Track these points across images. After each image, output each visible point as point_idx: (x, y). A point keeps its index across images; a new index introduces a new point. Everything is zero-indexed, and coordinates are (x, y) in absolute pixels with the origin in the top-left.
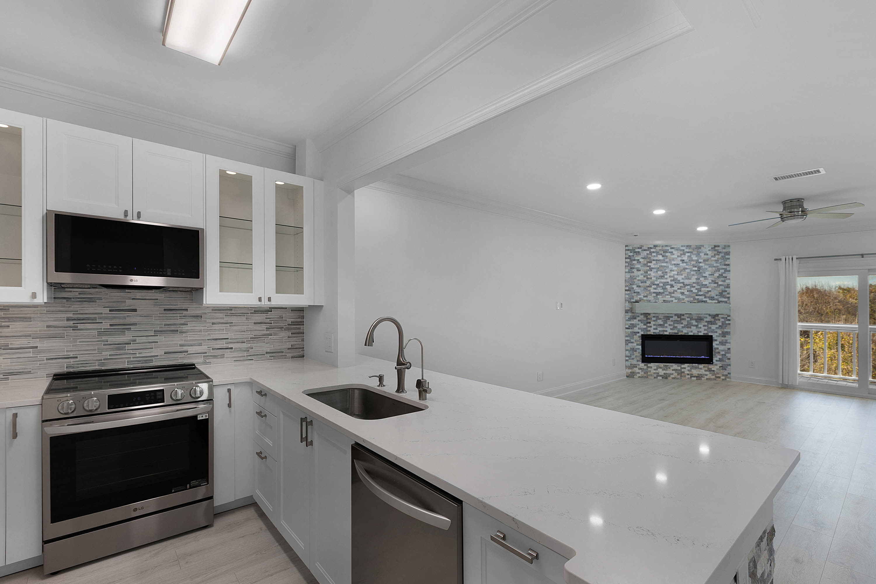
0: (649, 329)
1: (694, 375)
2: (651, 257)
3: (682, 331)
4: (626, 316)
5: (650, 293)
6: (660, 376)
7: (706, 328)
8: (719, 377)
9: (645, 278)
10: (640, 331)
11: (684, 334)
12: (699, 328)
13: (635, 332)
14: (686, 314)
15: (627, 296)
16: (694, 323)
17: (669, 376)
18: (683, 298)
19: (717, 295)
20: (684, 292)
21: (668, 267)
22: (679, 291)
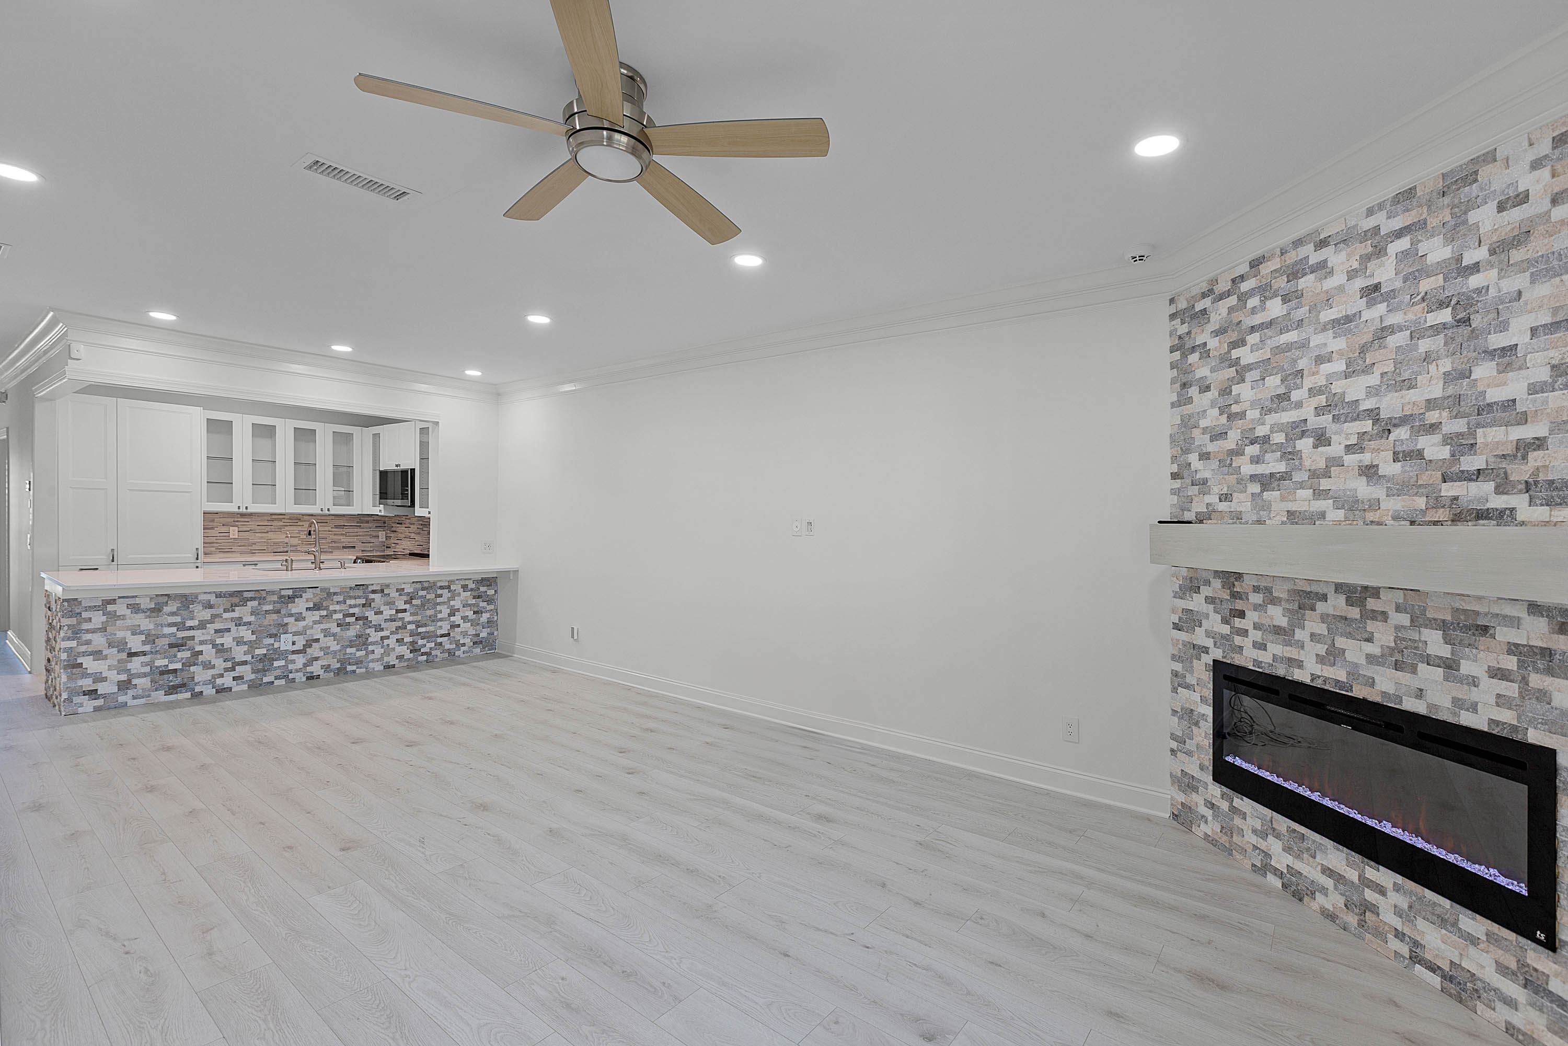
0: (1236, 640)
3: (1371, 683)
7: (1511, 689)
10: (1209, 643)
11: (1378, 699)
12: (1461, 680)
18: (1374, 496)
22: (1351, 460)
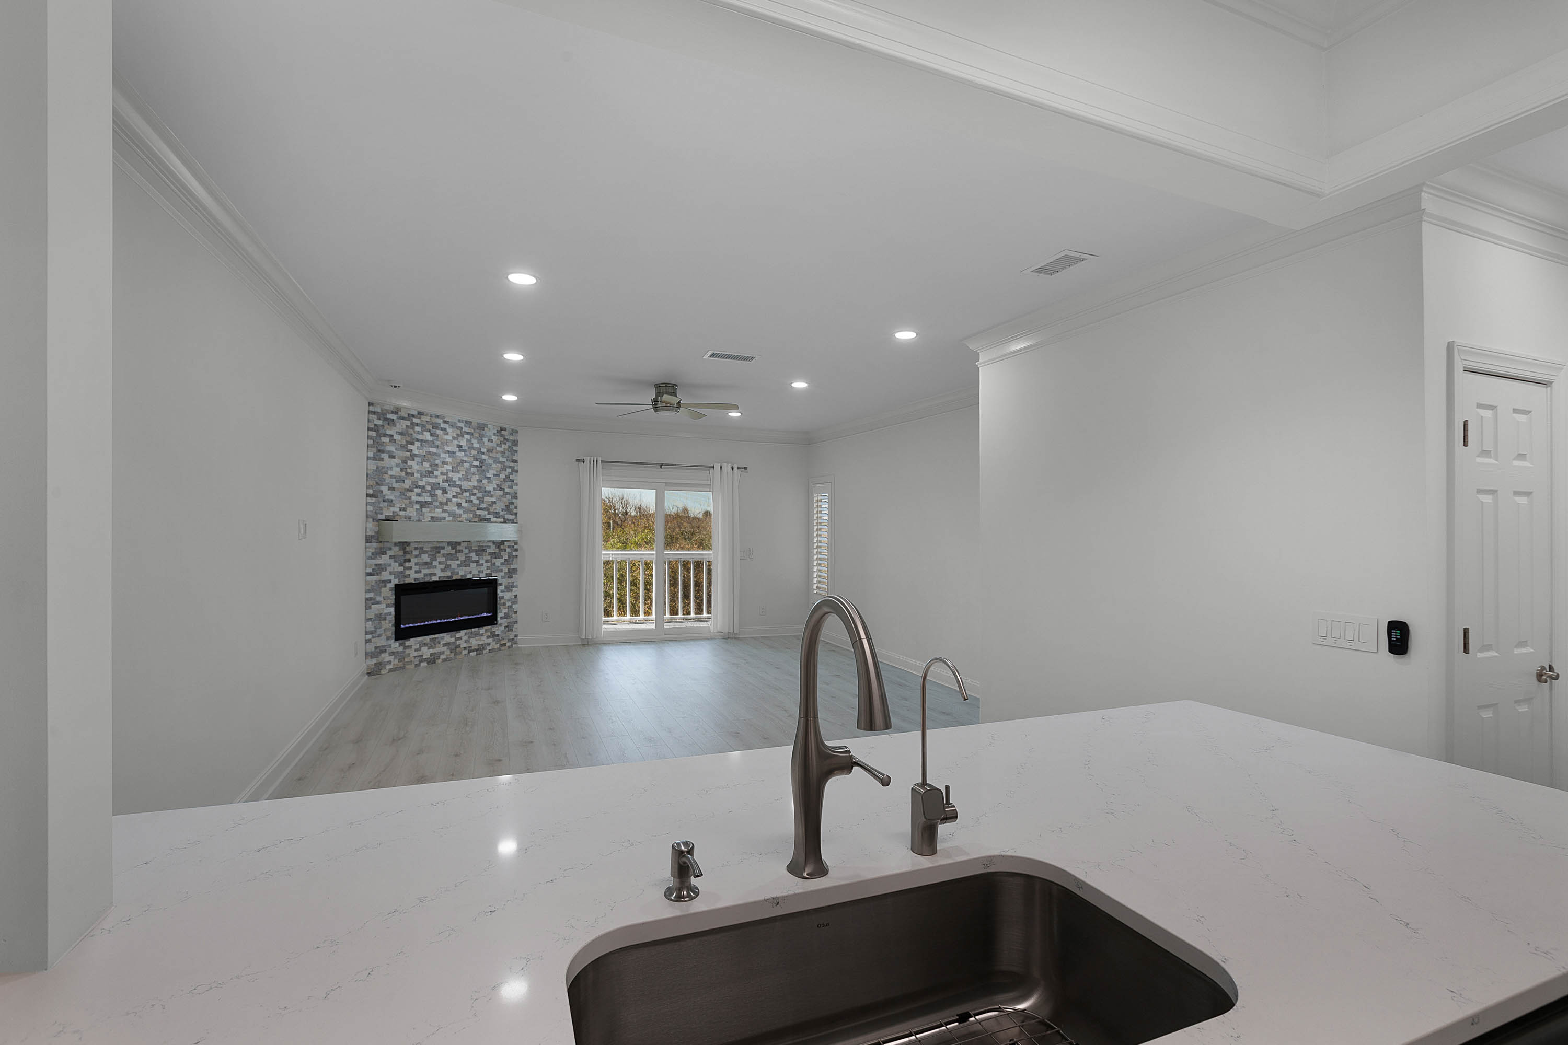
0: (407, 572)
1: (473, 648)
2: (413, 433)
3: (457, 573)
4: (367, 550)
5: (410, 503)
6: (425, 660)
7: (489, 564)
8: (505, 645)
9: (403, 474)
10: (392, 577)
11: (460, 578)
12: (480, 566)
13: (383, 581)
14: (463, 541)
15: (370, 508)
16: (474, 556)
17: (438, 658)
18: (460, 513)
19: (502, 510)
20: (461, 503)
21: (439, 456)
22: (454, 500)
